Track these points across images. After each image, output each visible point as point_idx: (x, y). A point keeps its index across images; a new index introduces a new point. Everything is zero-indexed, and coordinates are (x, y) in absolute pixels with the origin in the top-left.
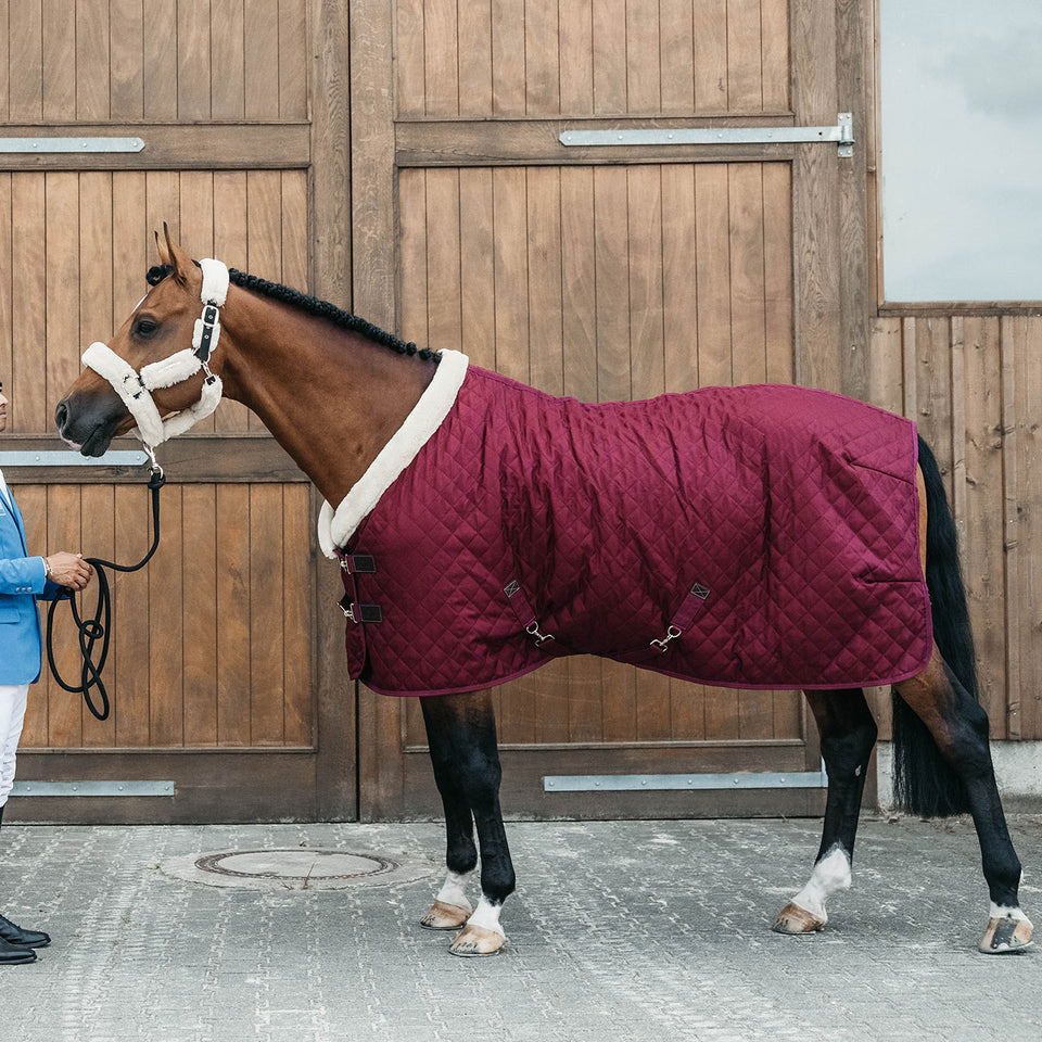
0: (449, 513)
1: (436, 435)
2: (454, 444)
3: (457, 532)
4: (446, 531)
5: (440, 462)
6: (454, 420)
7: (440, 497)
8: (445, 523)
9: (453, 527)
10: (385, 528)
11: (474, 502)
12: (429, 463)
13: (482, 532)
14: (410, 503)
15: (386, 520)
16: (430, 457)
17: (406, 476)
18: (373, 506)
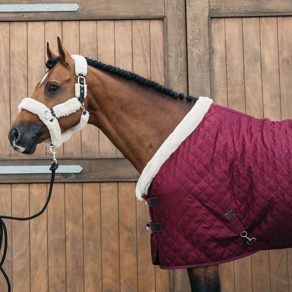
0: (194, 176)
1: (190, 136)
2: (200, 141)
3: (199, 185)
4: (192, 184)
5: (191, 149)
6: (201, 129)
7: (190, 168)
8: (192, 180)
9: (196, 182)
10: (161, 182)
11: (208, 170)
12: (186, 150)
13: (212, 184)
14: (175, 171)
15: (162, 179)
16: (187, 147)
17: (173, 157)
18: (157, 172)
